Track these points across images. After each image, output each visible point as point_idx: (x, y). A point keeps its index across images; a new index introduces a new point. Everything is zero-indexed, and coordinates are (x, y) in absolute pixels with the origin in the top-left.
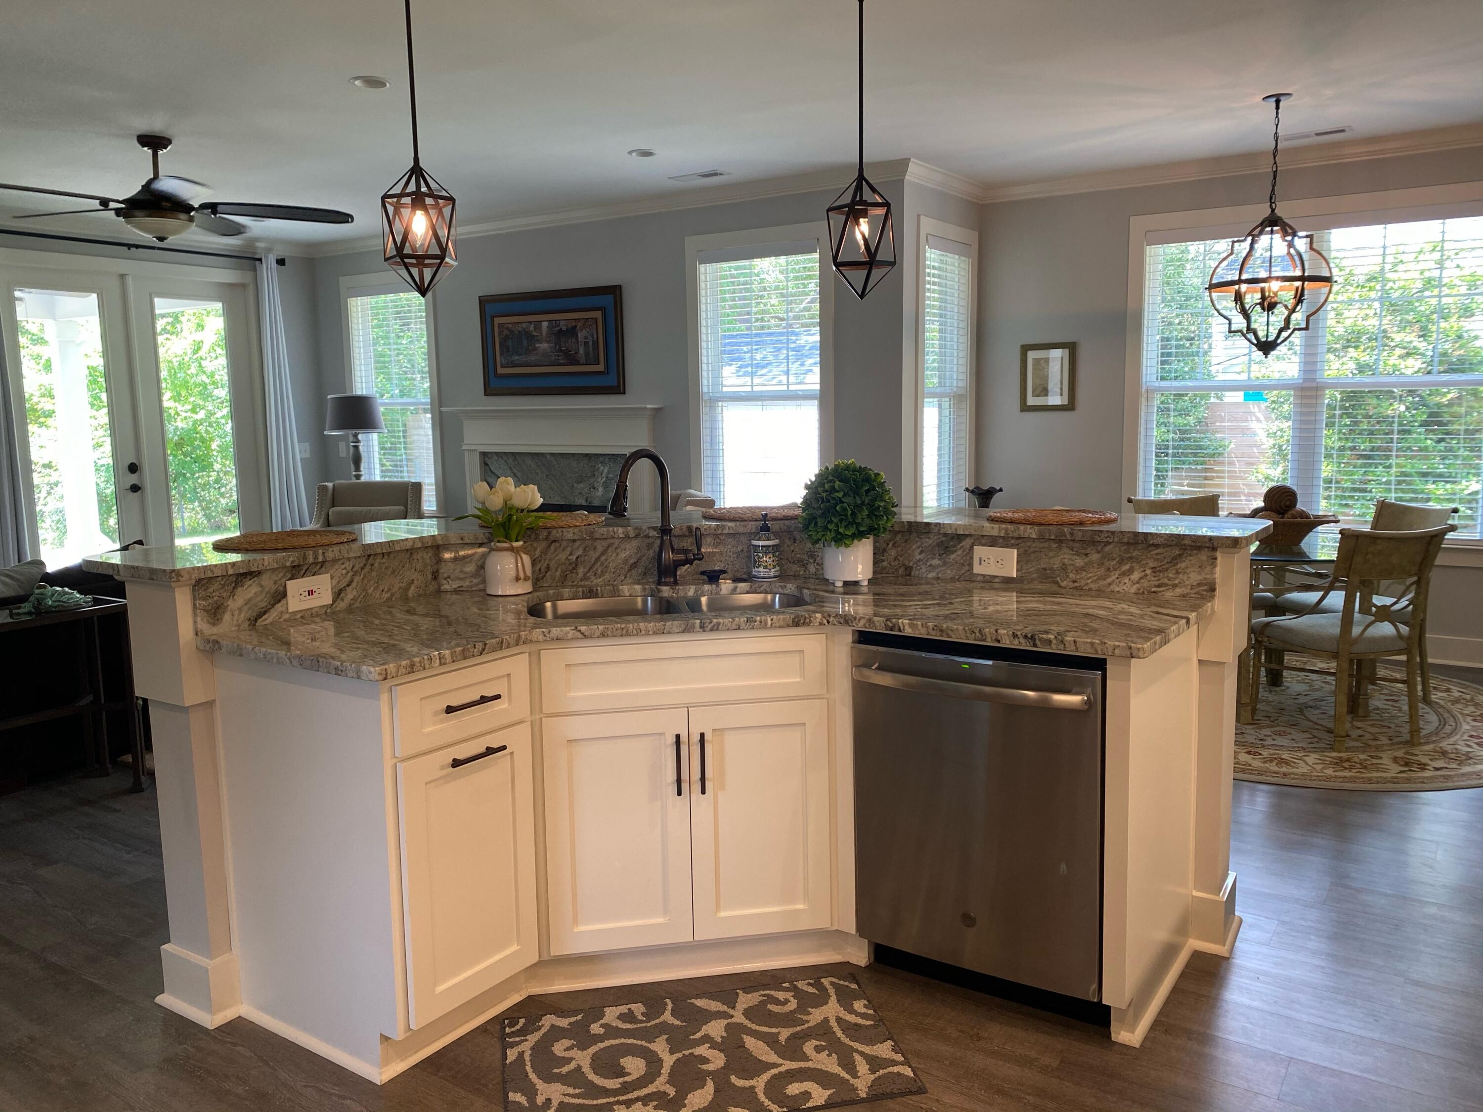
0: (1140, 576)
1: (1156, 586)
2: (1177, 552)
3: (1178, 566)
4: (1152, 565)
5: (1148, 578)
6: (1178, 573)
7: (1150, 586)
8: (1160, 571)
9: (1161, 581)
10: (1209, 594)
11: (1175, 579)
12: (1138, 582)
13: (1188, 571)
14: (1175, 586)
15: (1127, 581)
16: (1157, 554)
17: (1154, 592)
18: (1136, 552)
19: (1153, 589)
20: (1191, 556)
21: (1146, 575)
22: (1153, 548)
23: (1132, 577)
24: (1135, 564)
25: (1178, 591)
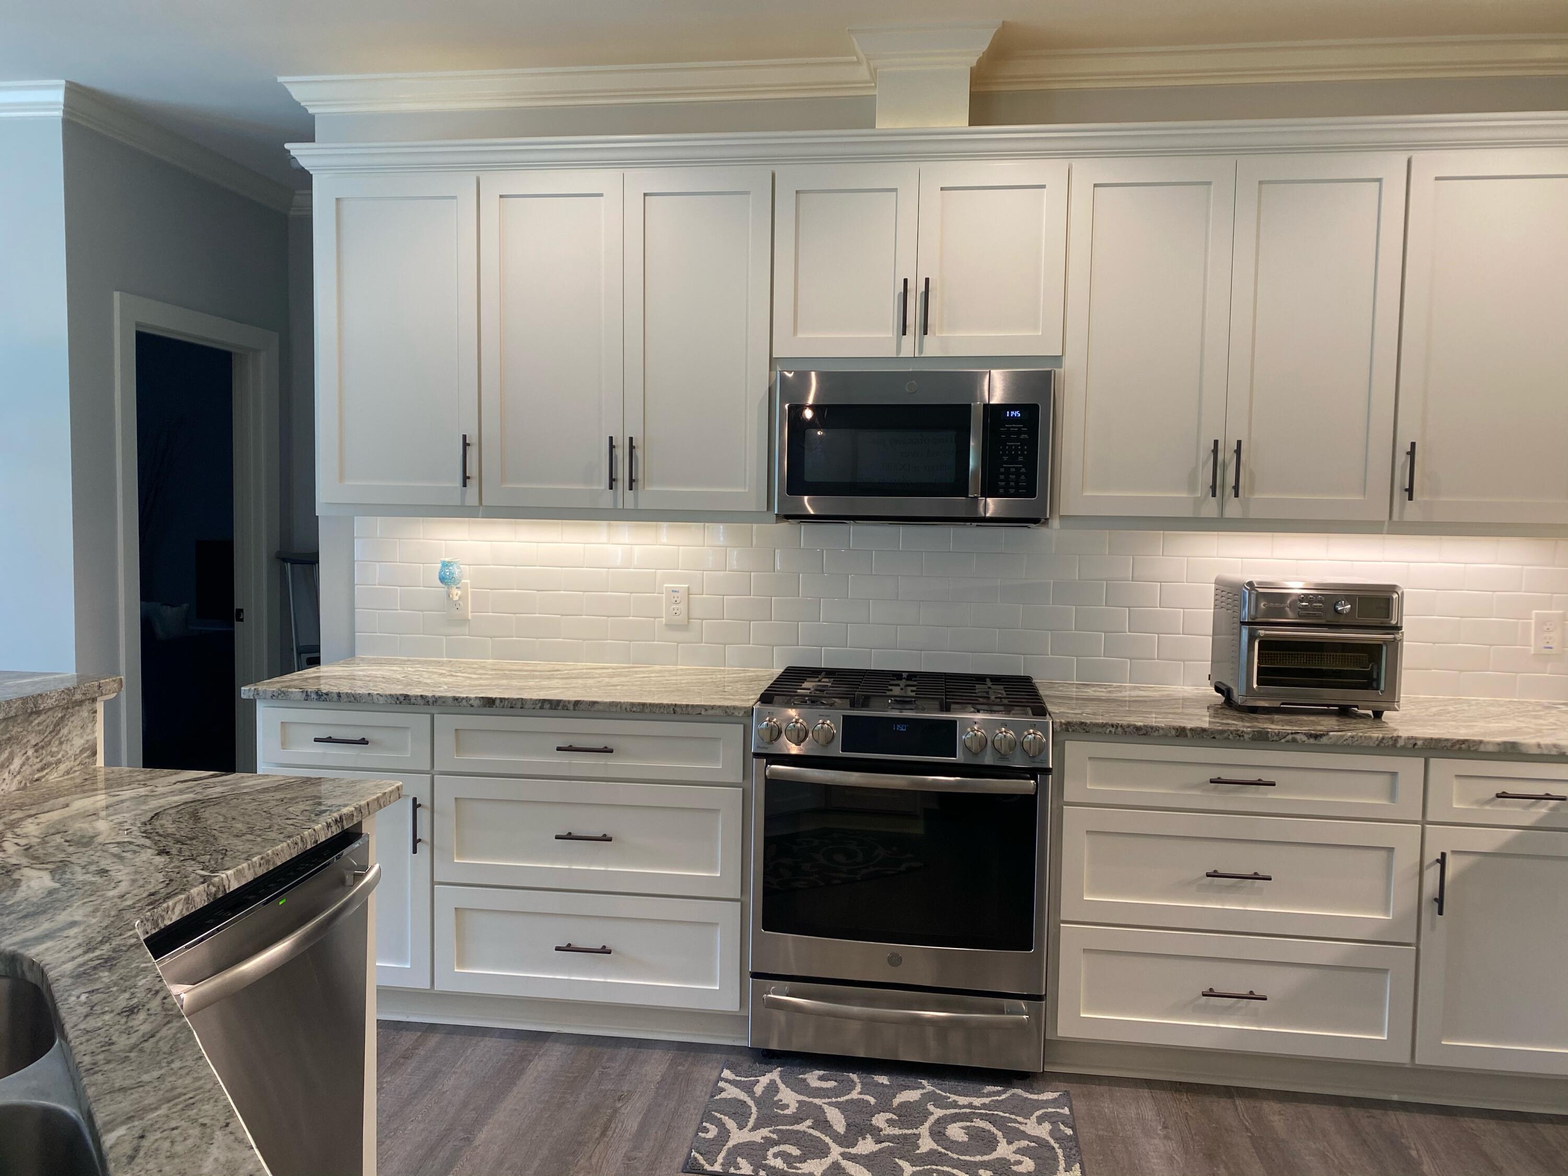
0: (21, 762)
1: (39, 771)
2: (60, 715)
3: (60, 735)
4: (33, 742)
5: (30, 762)
6: (61, 743)
7: (32, 774)
8: (43, 747)
9: (44, 762)
10: (91, 760)
11: (58, 752)
12: (19, 773)
13: (70, 736)
14: (59, 762)
15: (6, 775)
16: (39, 724)
17: (37, 780)
18: (16, 729)
19: (36, 776)
20: (73, 715)
21: (28, 759)
22: (35, 716)
23: (12, 767)
24: (15, 747)
25: (63, 767)
